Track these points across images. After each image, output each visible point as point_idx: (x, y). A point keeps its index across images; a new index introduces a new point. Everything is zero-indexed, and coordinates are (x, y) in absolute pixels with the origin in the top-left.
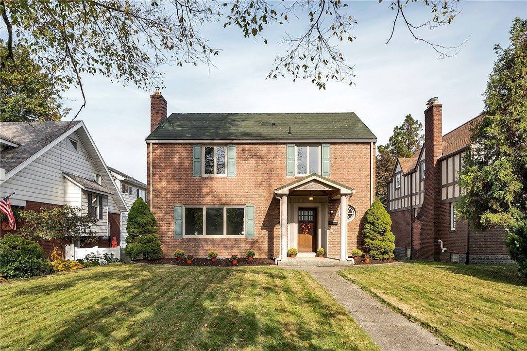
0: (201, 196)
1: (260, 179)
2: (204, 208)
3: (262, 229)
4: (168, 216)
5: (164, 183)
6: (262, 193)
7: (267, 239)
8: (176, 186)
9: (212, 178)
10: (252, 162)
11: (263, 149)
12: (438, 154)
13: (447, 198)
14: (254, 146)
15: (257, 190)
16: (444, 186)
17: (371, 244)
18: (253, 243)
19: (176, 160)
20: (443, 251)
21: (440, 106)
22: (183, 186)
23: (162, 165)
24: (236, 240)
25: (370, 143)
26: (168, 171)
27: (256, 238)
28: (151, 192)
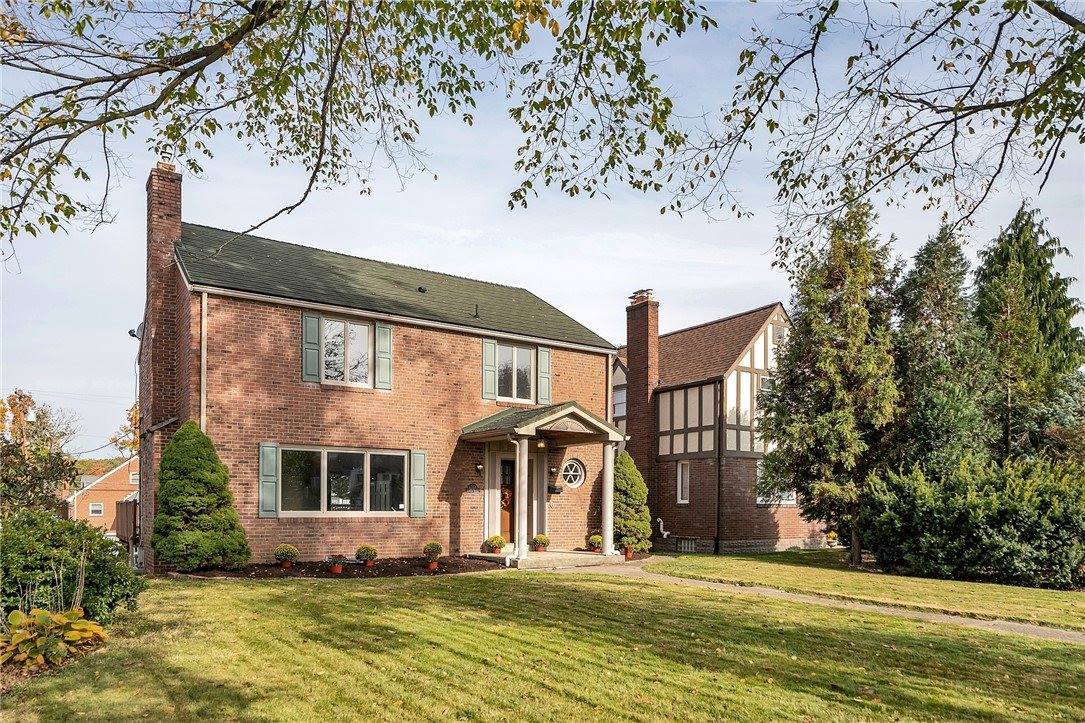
0: (318, 426)
1: (438, 400)
2: (324, 453)
3: (440, 499)
4: (244, 466)
5: (236, 392)
6: (440, 429)
7: (449, 520)
8: (264, 400)
9: (344, 390)
10: (423, 365)
11: (444, 343)
12: (654, 381)
13: (672, 451)
14: (427, 333)
15: (430, 423)
16: (665, 434)
17: (625, 526)
18: (426, 527)
19: (264, 341)
20: (665, 536)
21: (657, 305)
22: (281, 401)
23: (232, 348)
24: (391, 521)
25: (607, 356)
26: (246, 364)
27: (429, 517)
28: (204, 410)
